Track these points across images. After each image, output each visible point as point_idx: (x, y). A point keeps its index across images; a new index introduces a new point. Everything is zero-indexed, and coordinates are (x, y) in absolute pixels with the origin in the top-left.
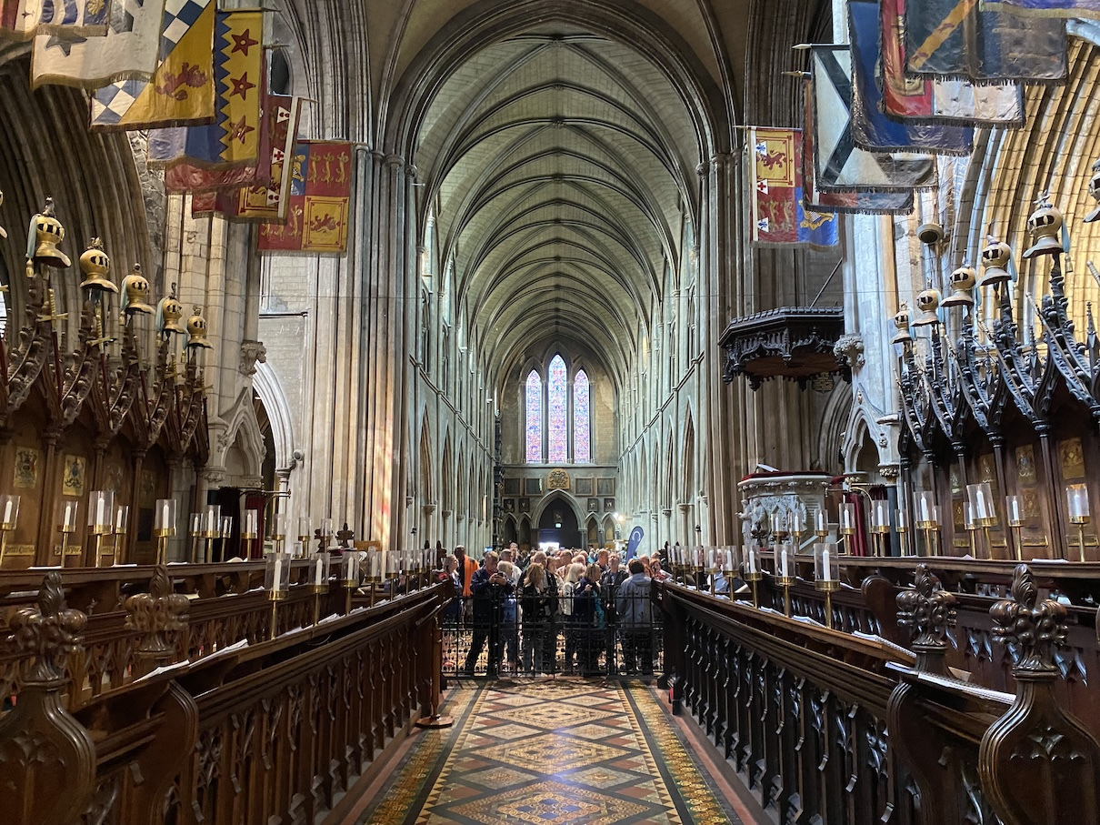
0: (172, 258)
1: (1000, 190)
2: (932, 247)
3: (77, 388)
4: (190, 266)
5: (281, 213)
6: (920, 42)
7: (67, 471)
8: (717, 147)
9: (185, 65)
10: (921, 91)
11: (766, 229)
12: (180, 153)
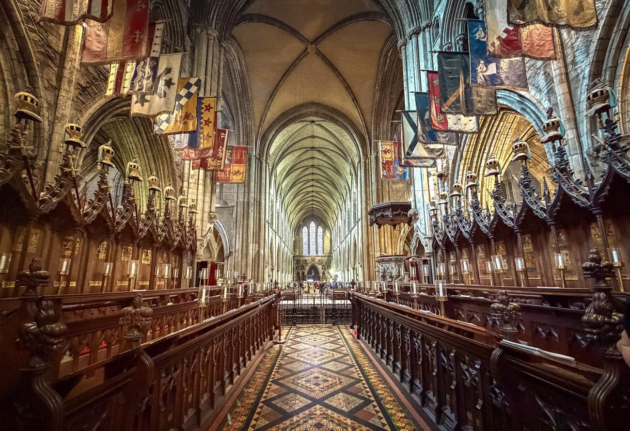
0: (186, 184)
1: (466, 159)
2: (441, 179)
3: (145, 225)
4: (191, 186)
5: (222, 168)
6: (445, 102)
7: (144, 255)
8: (363, 154)
9: (187, 113)
10: (443, 121)
11: (385, 174)
12: (186, 145)
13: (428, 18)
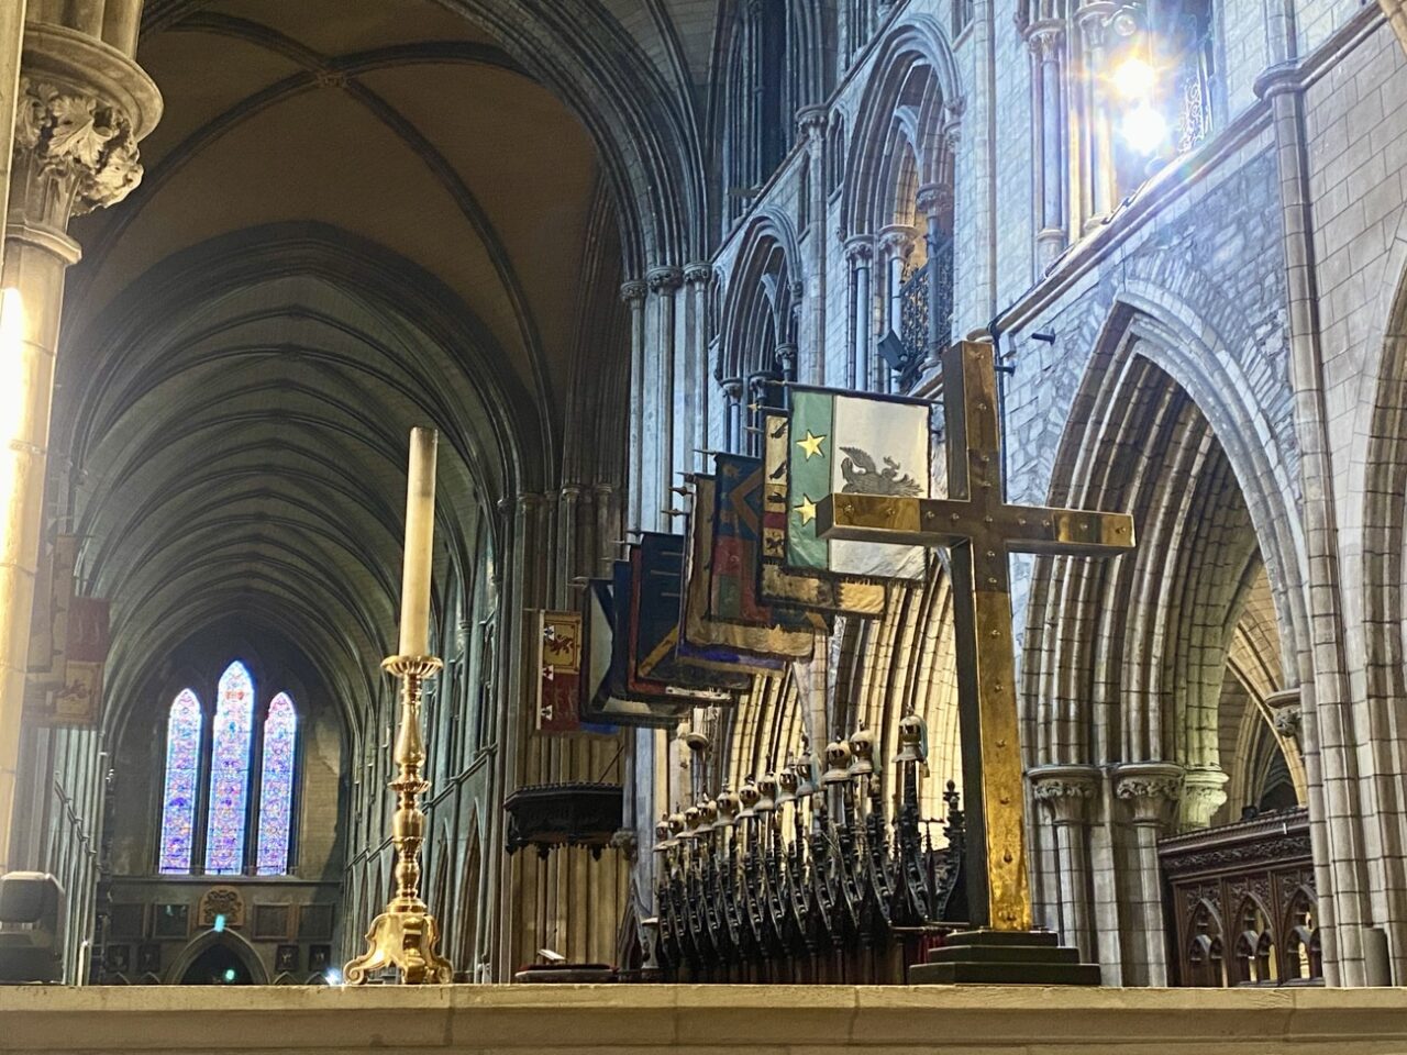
8: (526, 482)
11: (549, 717)
13: (702, 259)
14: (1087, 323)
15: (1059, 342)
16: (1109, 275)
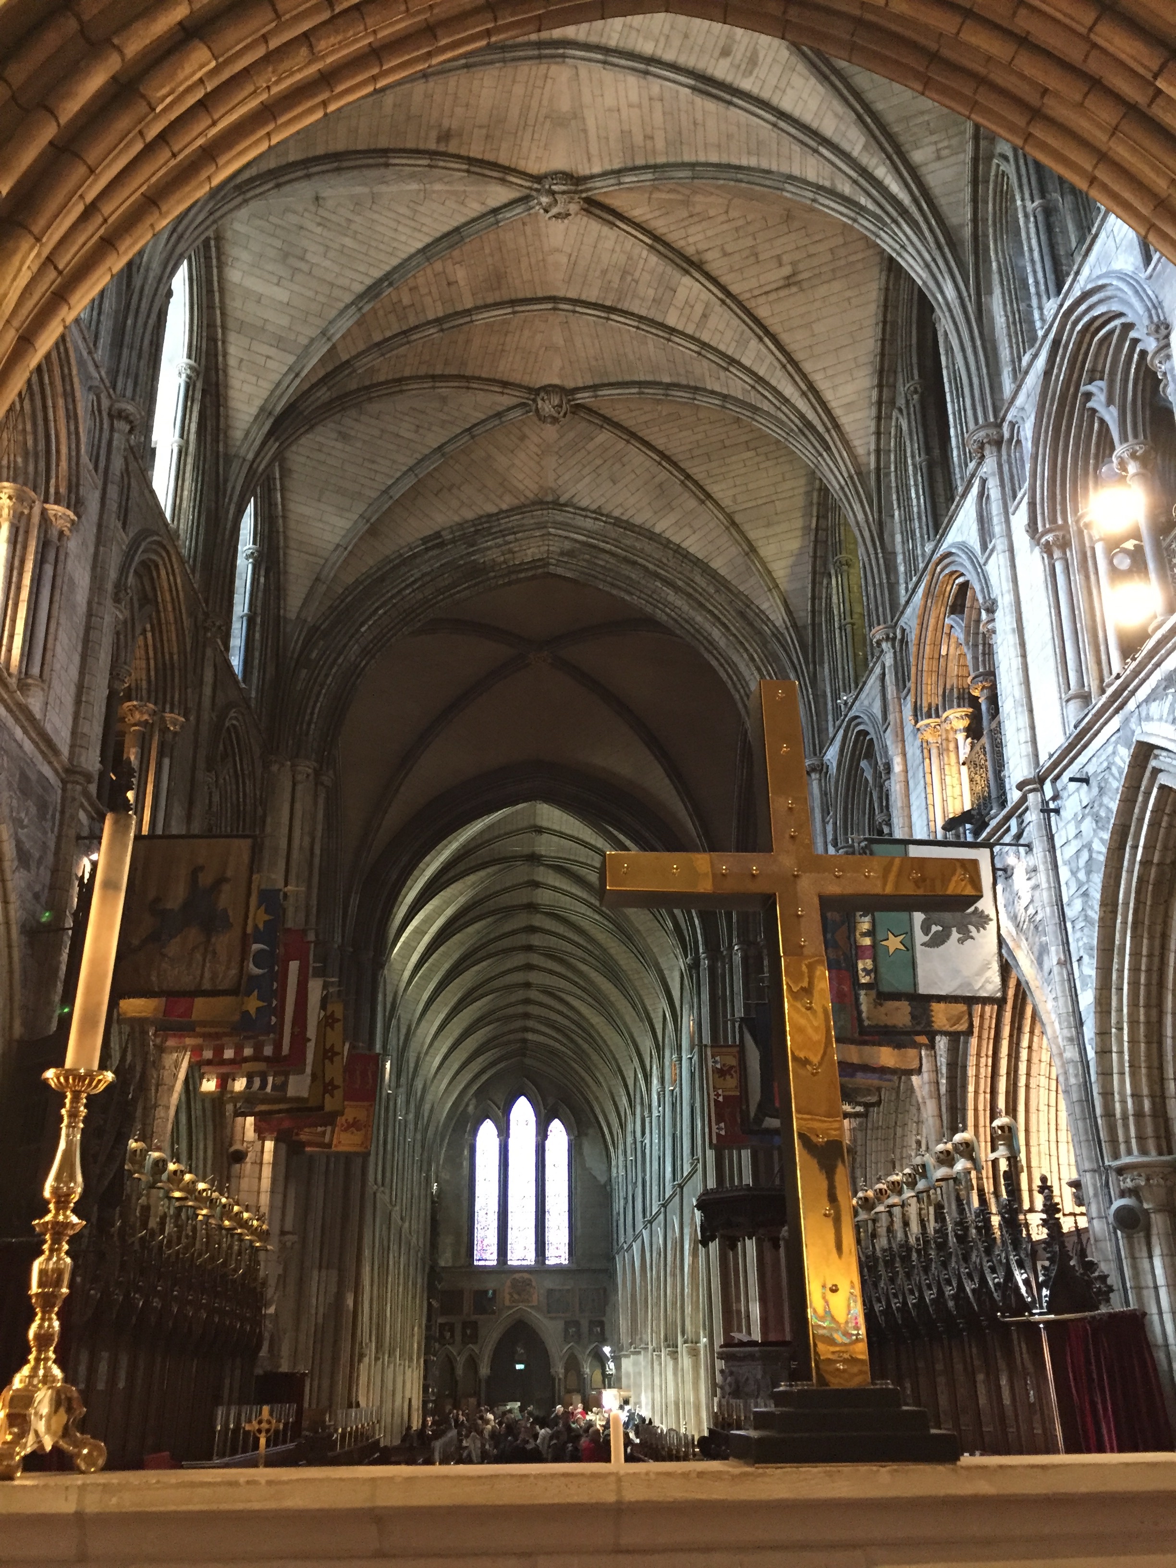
11: (723, 1133)
13: (815, 754)
14: (1114, 763)
15: (1094, 783)
16: (1126, 721)
